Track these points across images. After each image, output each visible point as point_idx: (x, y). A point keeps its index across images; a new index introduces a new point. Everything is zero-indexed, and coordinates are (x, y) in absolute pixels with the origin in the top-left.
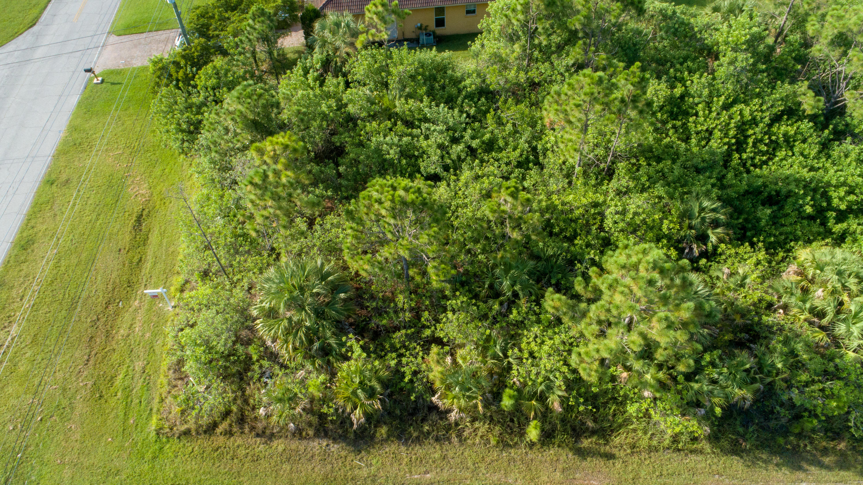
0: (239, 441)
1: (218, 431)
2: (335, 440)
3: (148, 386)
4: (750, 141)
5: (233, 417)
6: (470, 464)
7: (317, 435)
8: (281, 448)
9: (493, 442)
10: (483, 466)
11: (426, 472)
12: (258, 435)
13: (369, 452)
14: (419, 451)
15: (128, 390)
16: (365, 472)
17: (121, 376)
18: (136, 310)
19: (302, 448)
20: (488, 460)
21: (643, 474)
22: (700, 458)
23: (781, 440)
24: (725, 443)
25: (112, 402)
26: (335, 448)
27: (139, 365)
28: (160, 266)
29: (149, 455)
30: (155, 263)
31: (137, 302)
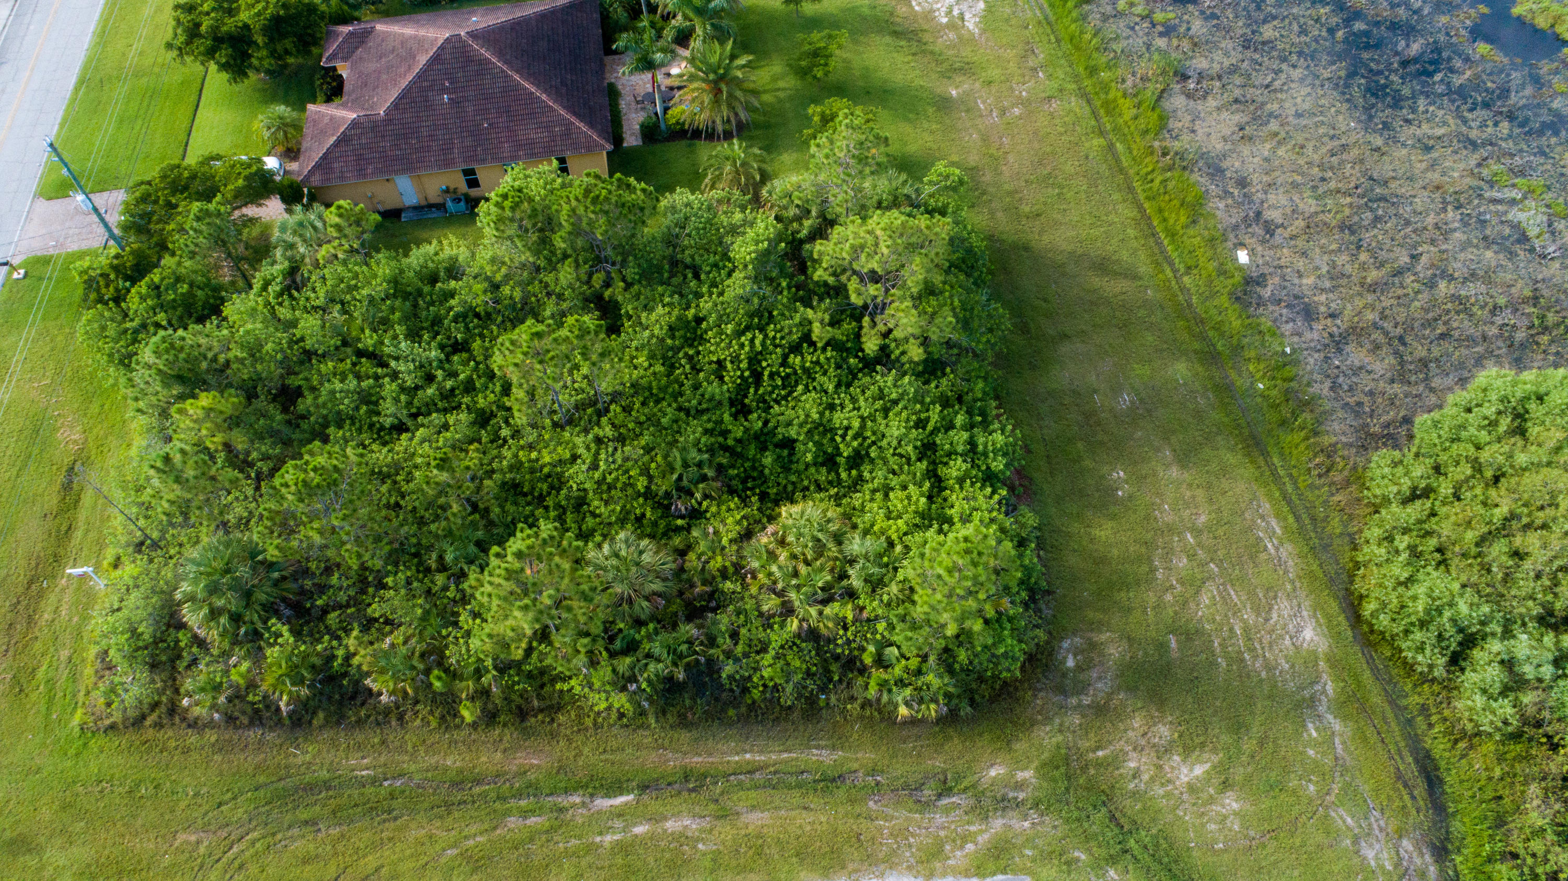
0: (170, 733)
1: (148, 722)
2: (271, 729)
3: (74, 677)
5: (163, 709)
6: (409, 748)
7: (251, 724)
8: (213, 739)
9: (434, 724)
10: (422, 749)
11: (363, 758)
12: (189, 726)
13: (306, 740)
14: (360, 736)
15: (50, 682)
16: (299, 760)
17: (44, 667)
18: (63, 590)
19: (236, 737)
20: (428, 742)
25: (34, 696)
26: (270, 736)
27: (64, 654)
28: (92, 535)
29: (72, 752)
30: (87, 531)
31: (64, 581)
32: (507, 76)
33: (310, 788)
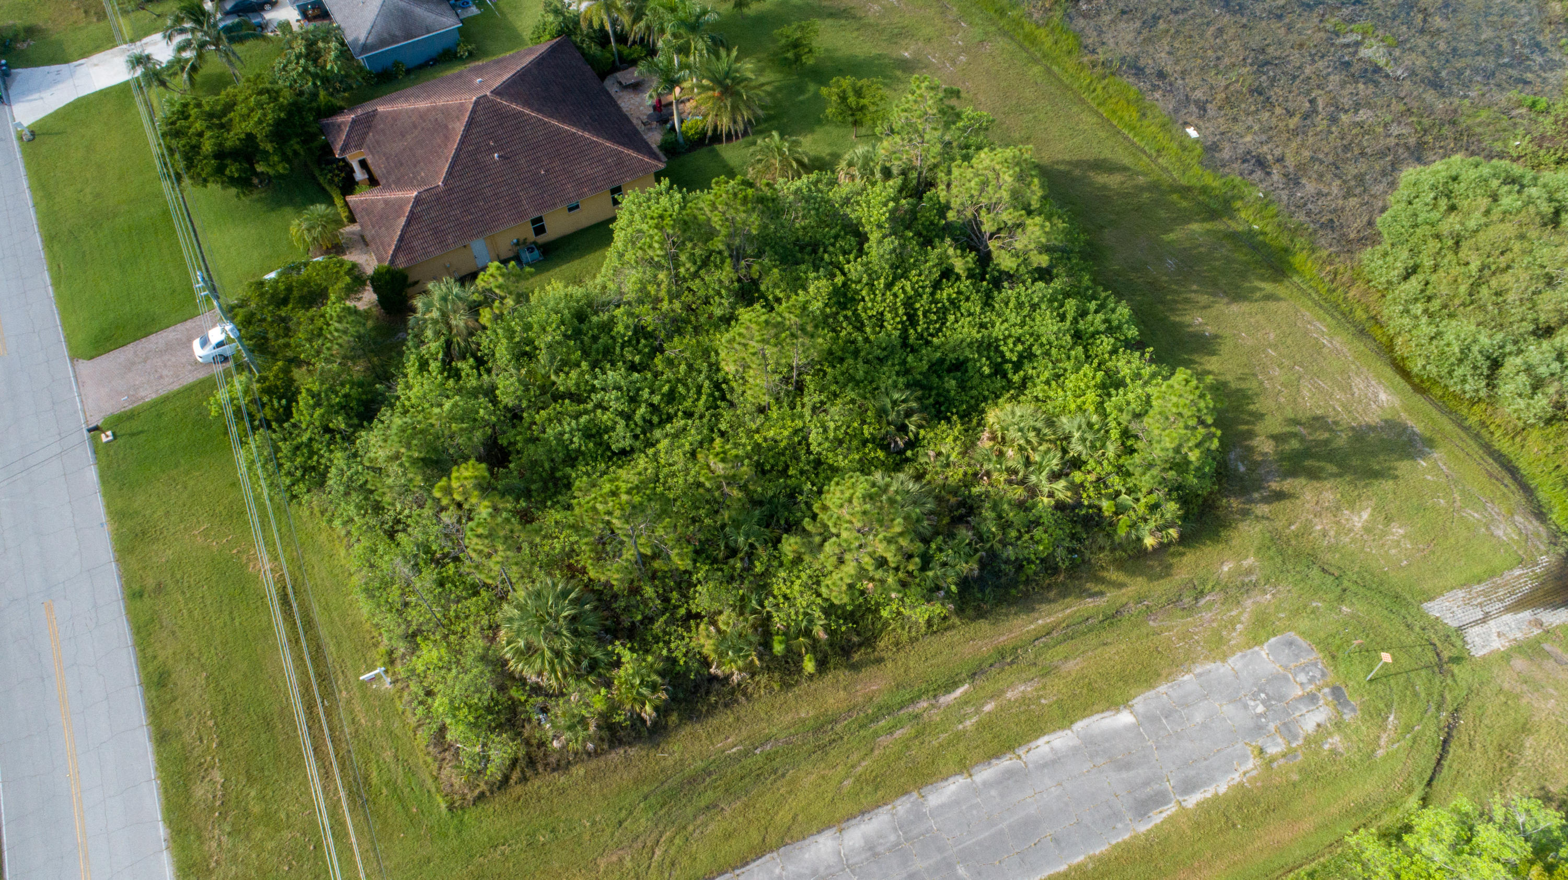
0: (537, 783)
1: (512, 782)
2: (630, 744)
3: (410, 771)
4: (920, 313)
5: (522, 763)
6: (763, 715)
7: (612, 747)
8: (582, 772)
9: (776, 687)
10: (775, 712)
11: (727, 738)
12: (554, 770)
13: (668, 743)
14: (714, 722)
15: (391, 784)
16: (670, 762)
17: (375, 774)
18: (349, 702)
19: (602, 764)
20: (777, 705)
21: (911, 664)
22: (954, 632)
23: (1013, 592)
24: (970, 612)
25: (382, 801)
26: (632, 752)
27: (388, 755)
28: (347, 645)
29: (452, 831)
30: (339, 645)
31: (344, 693)
32: (545, 123)
33: (693, 780)
